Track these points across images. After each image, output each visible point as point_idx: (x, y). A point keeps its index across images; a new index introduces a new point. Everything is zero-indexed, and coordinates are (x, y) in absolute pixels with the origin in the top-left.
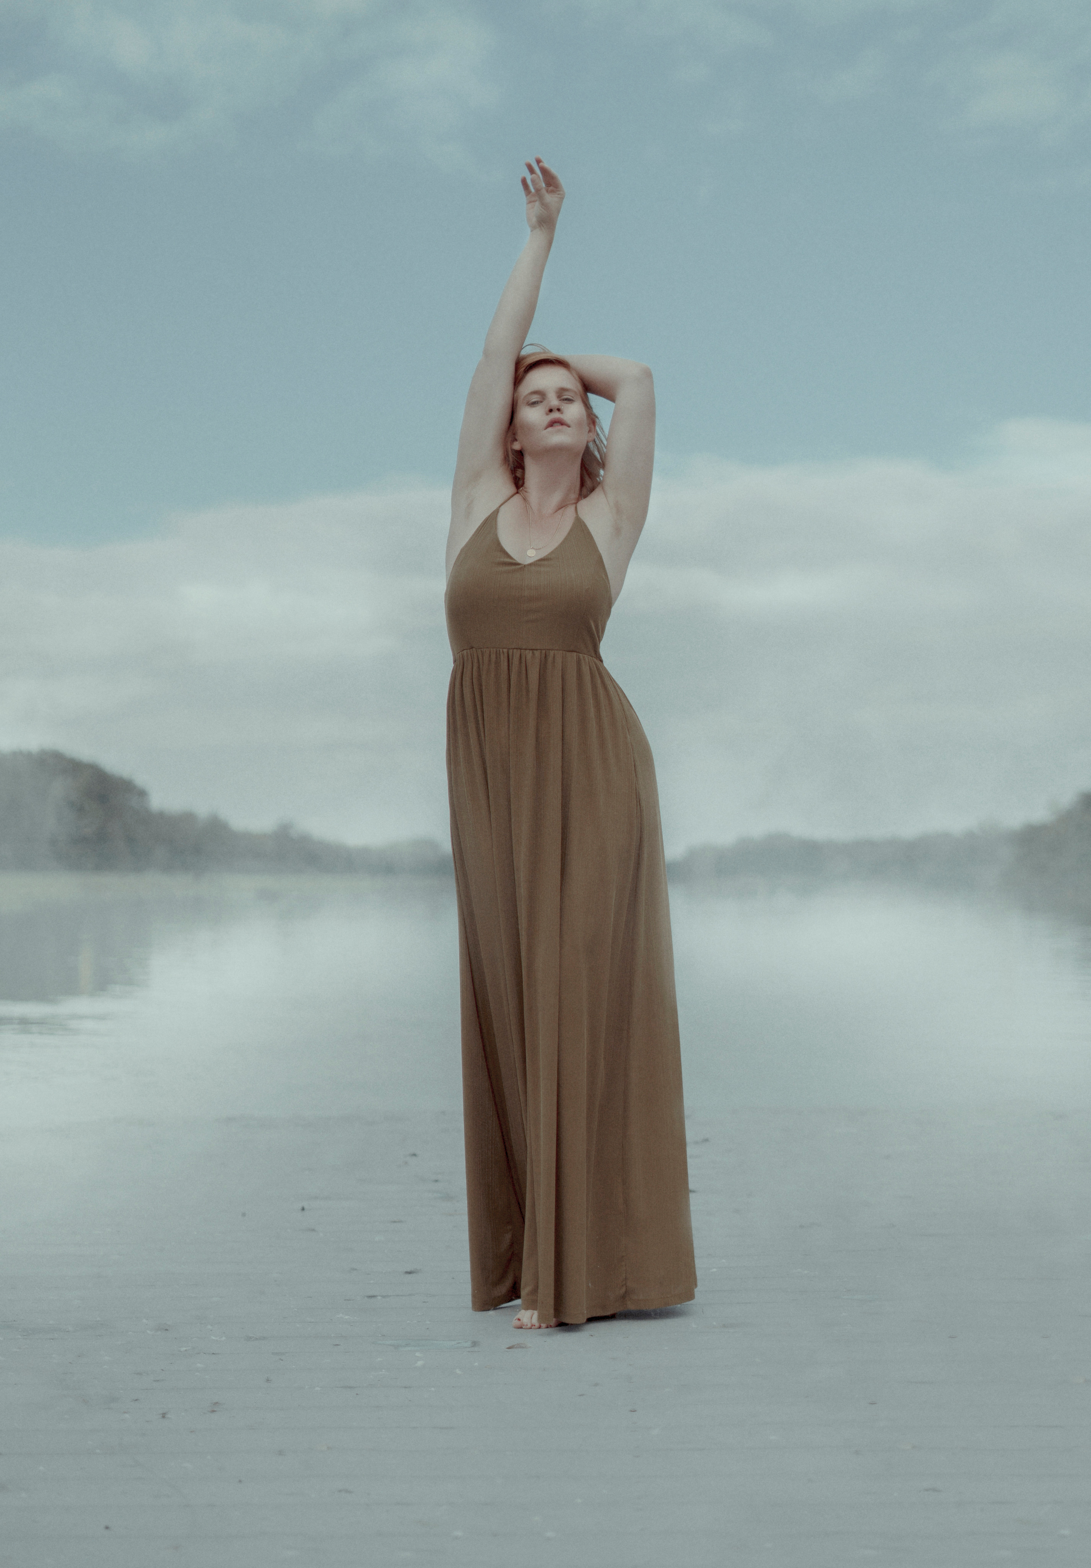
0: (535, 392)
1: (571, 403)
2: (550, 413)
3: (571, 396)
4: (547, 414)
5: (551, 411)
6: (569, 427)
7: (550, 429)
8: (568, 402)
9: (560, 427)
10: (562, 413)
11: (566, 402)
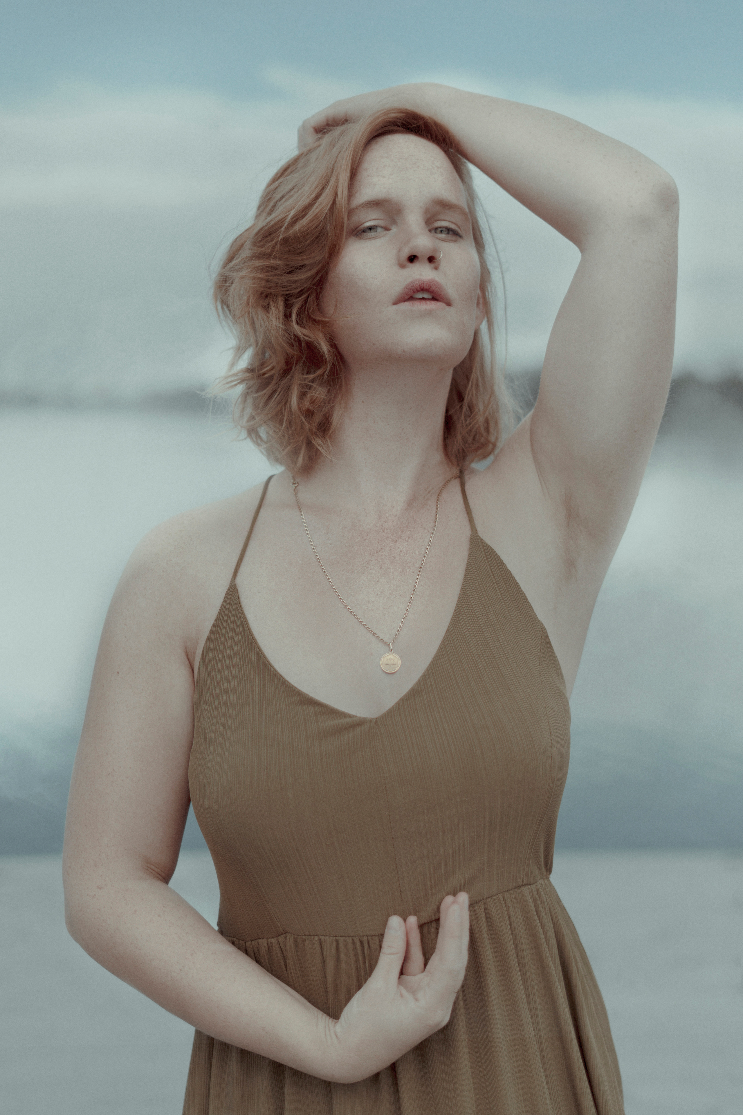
0: (376, 204)
1: (455, 241)
2: (410, 265)
3: (455, 224)
4: (402, 266)
5: (412, 259)
6: (449, 304)
7: (406, 306)
8: (450, 237)
9: (432, 305)
10: (436, 268)
11: (443, 236)
